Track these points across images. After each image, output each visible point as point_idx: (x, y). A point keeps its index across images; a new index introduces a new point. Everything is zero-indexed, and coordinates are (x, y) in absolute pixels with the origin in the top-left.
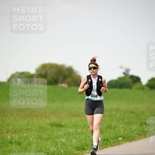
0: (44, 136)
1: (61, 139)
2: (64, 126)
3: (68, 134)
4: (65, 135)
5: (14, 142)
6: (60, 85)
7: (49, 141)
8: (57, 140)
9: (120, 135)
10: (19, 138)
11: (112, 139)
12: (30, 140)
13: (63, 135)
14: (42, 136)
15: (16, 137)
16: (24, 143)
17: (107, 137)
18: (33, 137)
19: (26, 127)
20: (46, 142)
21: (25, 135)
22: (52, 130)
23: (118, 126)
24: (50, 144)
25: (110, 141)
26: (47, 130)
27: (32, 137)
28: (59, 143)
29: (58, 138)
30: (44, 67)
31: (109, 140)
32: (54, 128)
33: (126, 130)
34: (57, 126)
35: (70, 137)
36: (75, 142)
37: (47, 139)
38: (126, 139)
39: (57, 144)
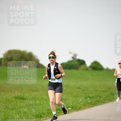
0: (10, 106)
1: (24, 109)
2: (25, 99)
3: (29, 105)
4: (27, 105)
7: (14, 111)
13: (25, 105)
14: (8, 107)
18: (1, 107)
20: (12, 111)
22: (17, 102)
24: (15, 113)
26: (12, 102)
29: (21, 108)
32: (18, 100)
33: (74, 102)
34: (20, 98)
35: (30, 107)
36: (34, 112)
37: (12, 109)
38: (74, 109)
39: (21, 113)
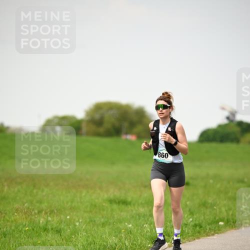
0: (98, 219)
1: (126, 224)
2: (130, 203)
3: (137, 217)
5: (50, 229)
6: (124, 137)
7: (107, 227)
8: (119, 225)
9: (221, 217)
10: (58, 222)
11: (209, 225)
12: (75, 225)
13: (128, 217)
14: (95, 219)
15: (54, 220)
16: (66, 231)
17: (201, 221)
18: (80, 221)
19: (70, 204)
20: (101, 229)
21: (68, 217)
22: (112, 210)
23: (218, 202)
24: (109, 232)
25: (205, 227)
26: (104, 210)
27: (78, 221)
28: (123, 231)
29: (121, 222)
30: (98, 107)
31: (204, 226)
32: (115, 206)
33: (230, 209)
34: (119, 202)
35: (140, 221)
36: (149, 229)
37: (103, 224)
38: (230, 224)
39: (120, 232)
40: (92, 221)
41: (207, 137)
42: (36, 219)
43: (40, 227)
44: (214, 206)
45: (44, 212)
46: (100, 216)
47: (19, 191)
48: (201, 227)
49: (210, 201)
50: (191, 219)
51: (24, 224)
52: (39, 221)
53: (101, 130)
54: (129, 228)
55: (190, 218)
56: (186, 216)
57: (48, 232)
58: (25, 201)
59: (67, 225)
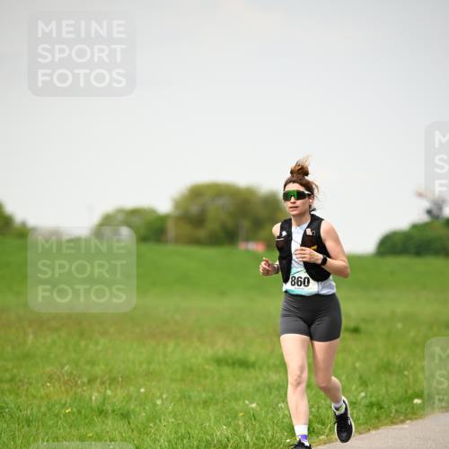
0: (196, 393)
1: (247, 402)
2: (253, 365)
3: (267, 389)
4: (258, 390)
5: (110, 412)
6: (242, 246)
7: (211, 409)
8: (233, 404)
9: (417, 390)
10: (124, 398)
11: (395, 403)
12: (155, 405)
13: (251, 390)
14: (191, 394)
15: (116, 396)
16: (140, 414)
17: (380, 398)
18: (164, 396)
19: (144, 366)
20: (202, 411)
21: (142, 390)
22: (221, 377)
23: (412, 363)
24: (215, 417)
25: (389, 407)
26: (206, 377)
27: (161, 396)
28: (241, 414)
29: (237, 399)
30: (197, 193)
31: (386, 406)
32: (226, 371)
34: (234, 363)
35: (272, 397)
36: (286, 412)
37: (205, 402)
39: (236, 417)
40: (185, 397)
41: (393, 245)
42: (84, 394)
43: (91, 407)
44: (405, 369)
45: (99, 381)
46: (200, 389)
47: (54, 343)
48: (381, 408)
49: (398, 361)
50: (363, 394)
51: (63, 402)
52: (91, 398)
53: (202, 233)
54: (252, 409)
55: (362, 391)
56: (354, 387)
57: (106, 417)
58: (65, 361)
59: (141, 405)
